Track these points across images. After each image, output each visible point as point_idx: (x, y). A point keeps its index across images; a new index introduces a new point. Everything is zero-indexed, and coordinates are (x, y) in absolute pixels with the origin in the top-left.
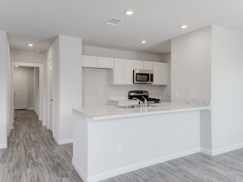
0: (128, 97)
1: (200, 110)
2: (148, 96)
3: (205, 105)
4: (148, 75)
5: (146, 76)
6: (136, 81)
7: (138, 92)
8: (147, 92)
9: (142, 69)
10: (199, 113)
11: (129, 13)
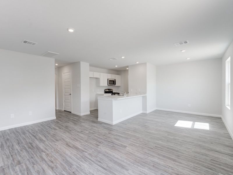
0: (104, 92)
1: (142, 96)
2: (112, 92)
3: (145, 94)
4: (114, 81)
5: (113, 82)
6: (109, 84)
7: (108, 89)
8: (112, 90)
9: (111, 78)
10: (142, 97)
11: (123, 57)
